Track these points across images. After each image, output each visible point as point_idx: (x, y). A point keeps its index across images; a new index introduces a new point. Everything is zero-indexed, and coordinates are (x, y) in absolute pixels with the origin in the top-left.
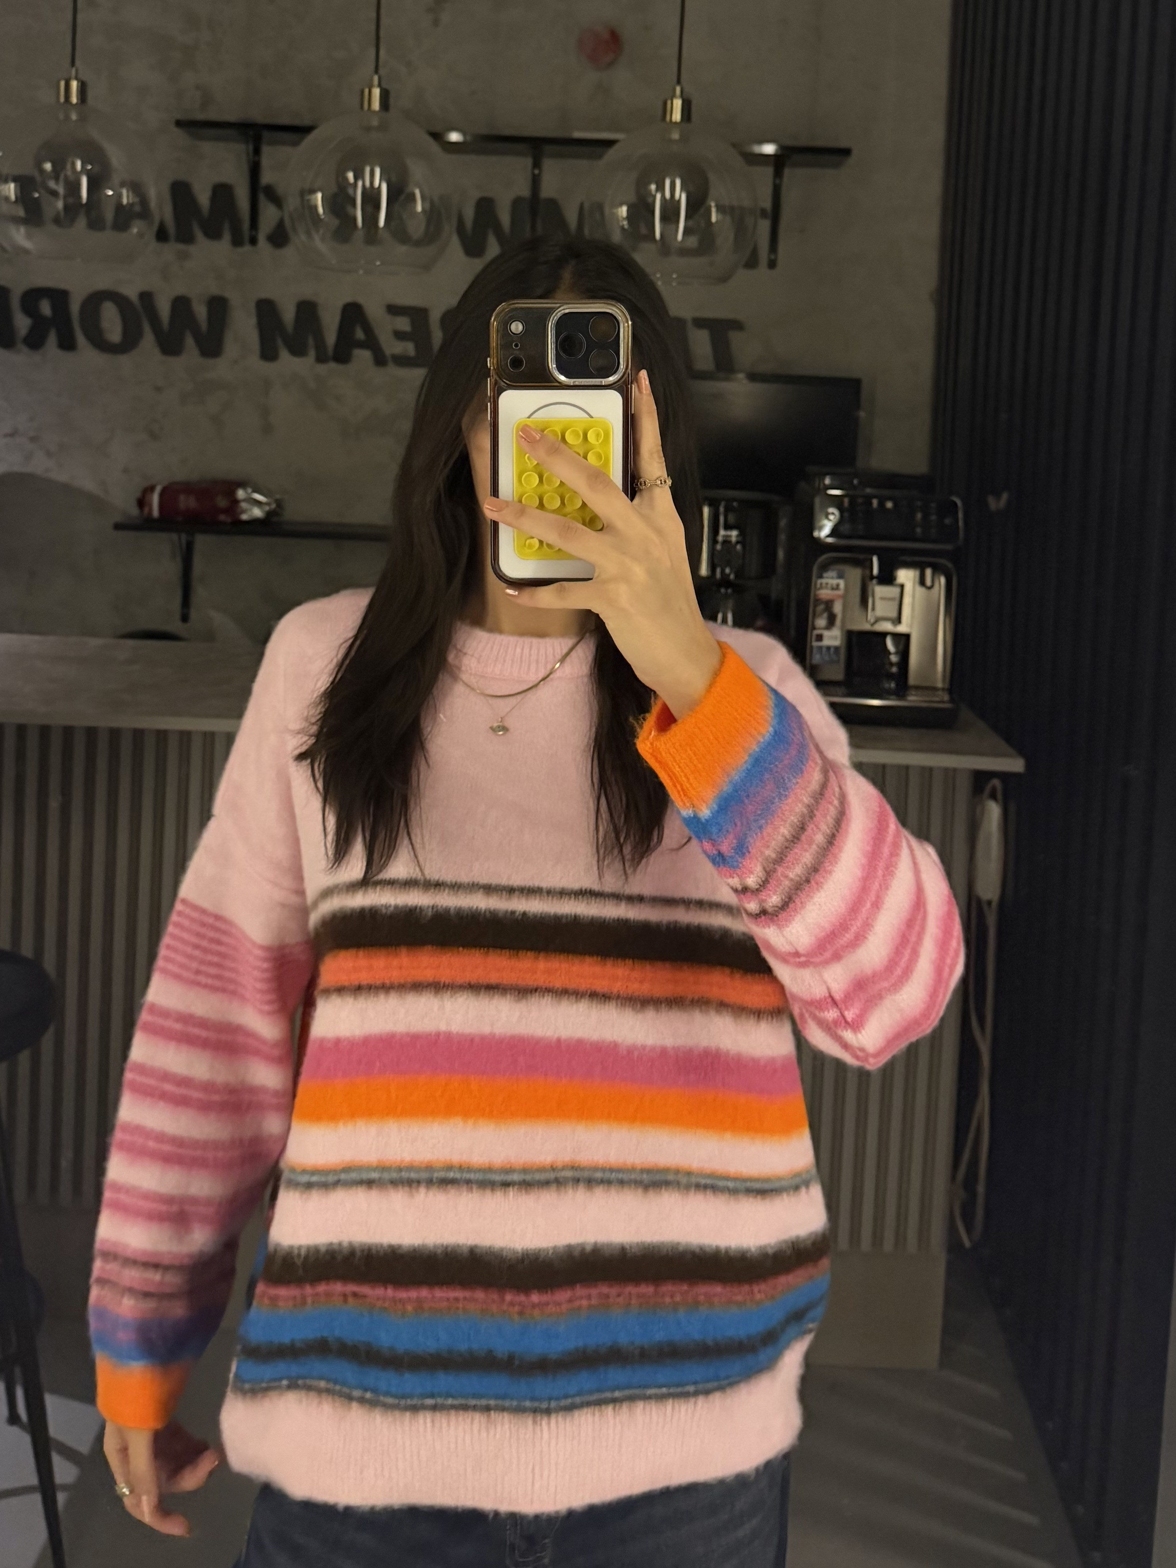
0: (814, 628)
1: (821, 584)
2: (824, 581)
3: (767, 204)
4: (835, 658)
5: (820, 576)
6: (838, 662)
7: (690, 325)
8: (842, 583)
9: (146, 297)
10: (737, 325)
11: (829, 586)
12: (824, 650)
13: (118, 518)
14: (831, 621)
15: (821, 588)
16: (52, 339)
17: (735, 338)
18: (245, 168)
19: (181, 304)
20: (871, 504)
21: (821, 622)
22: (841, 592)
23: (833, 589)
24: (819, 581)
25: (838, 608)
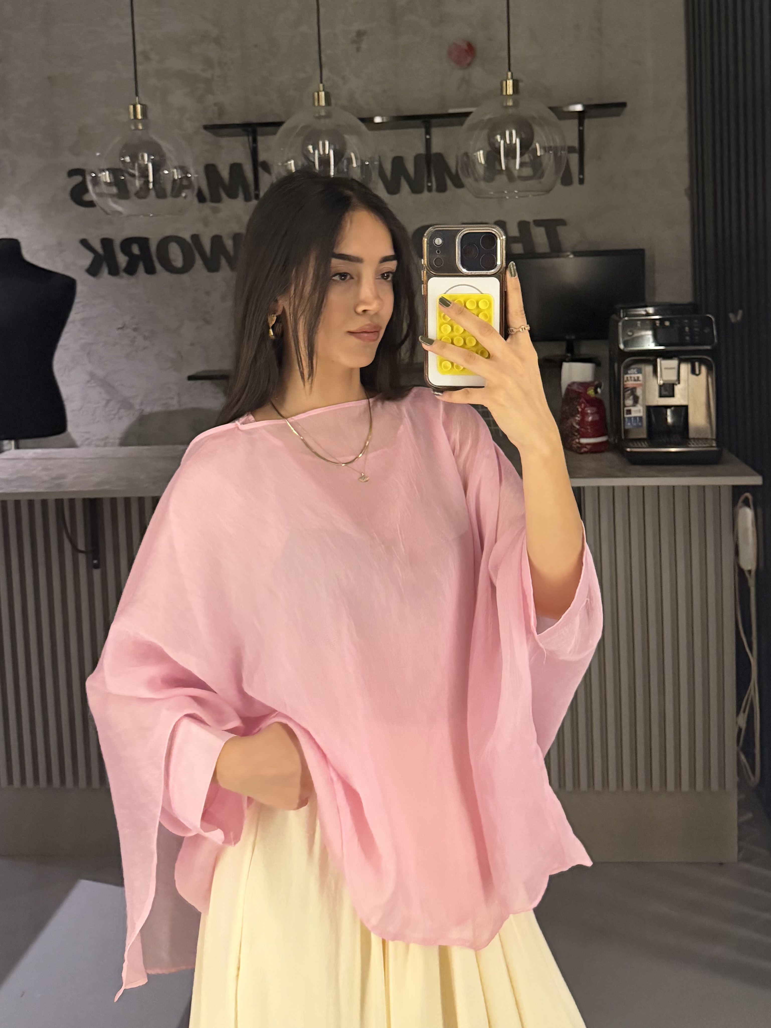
0: (624, 407)
2: (628, 376)
3: (576, 144)
4: (640, 424)
5: (626, 373)
6: (642, 426)
7: (532, 224)
8: (640, 376)
9: (195, 238)
10: (562, 222)
11: (632, 379)
12: (632, 418)
13: (190, 373)
14: (636, 401)
15: (627, 380)
16: (141, 268)
17: (562, 230)
18: (249, 151)
19: (217, 240)
20: (655, 324)
21: (629, 402)
22: (640, 382)
23: (635, 380)
24: (625, 376)
25: (639, 392)
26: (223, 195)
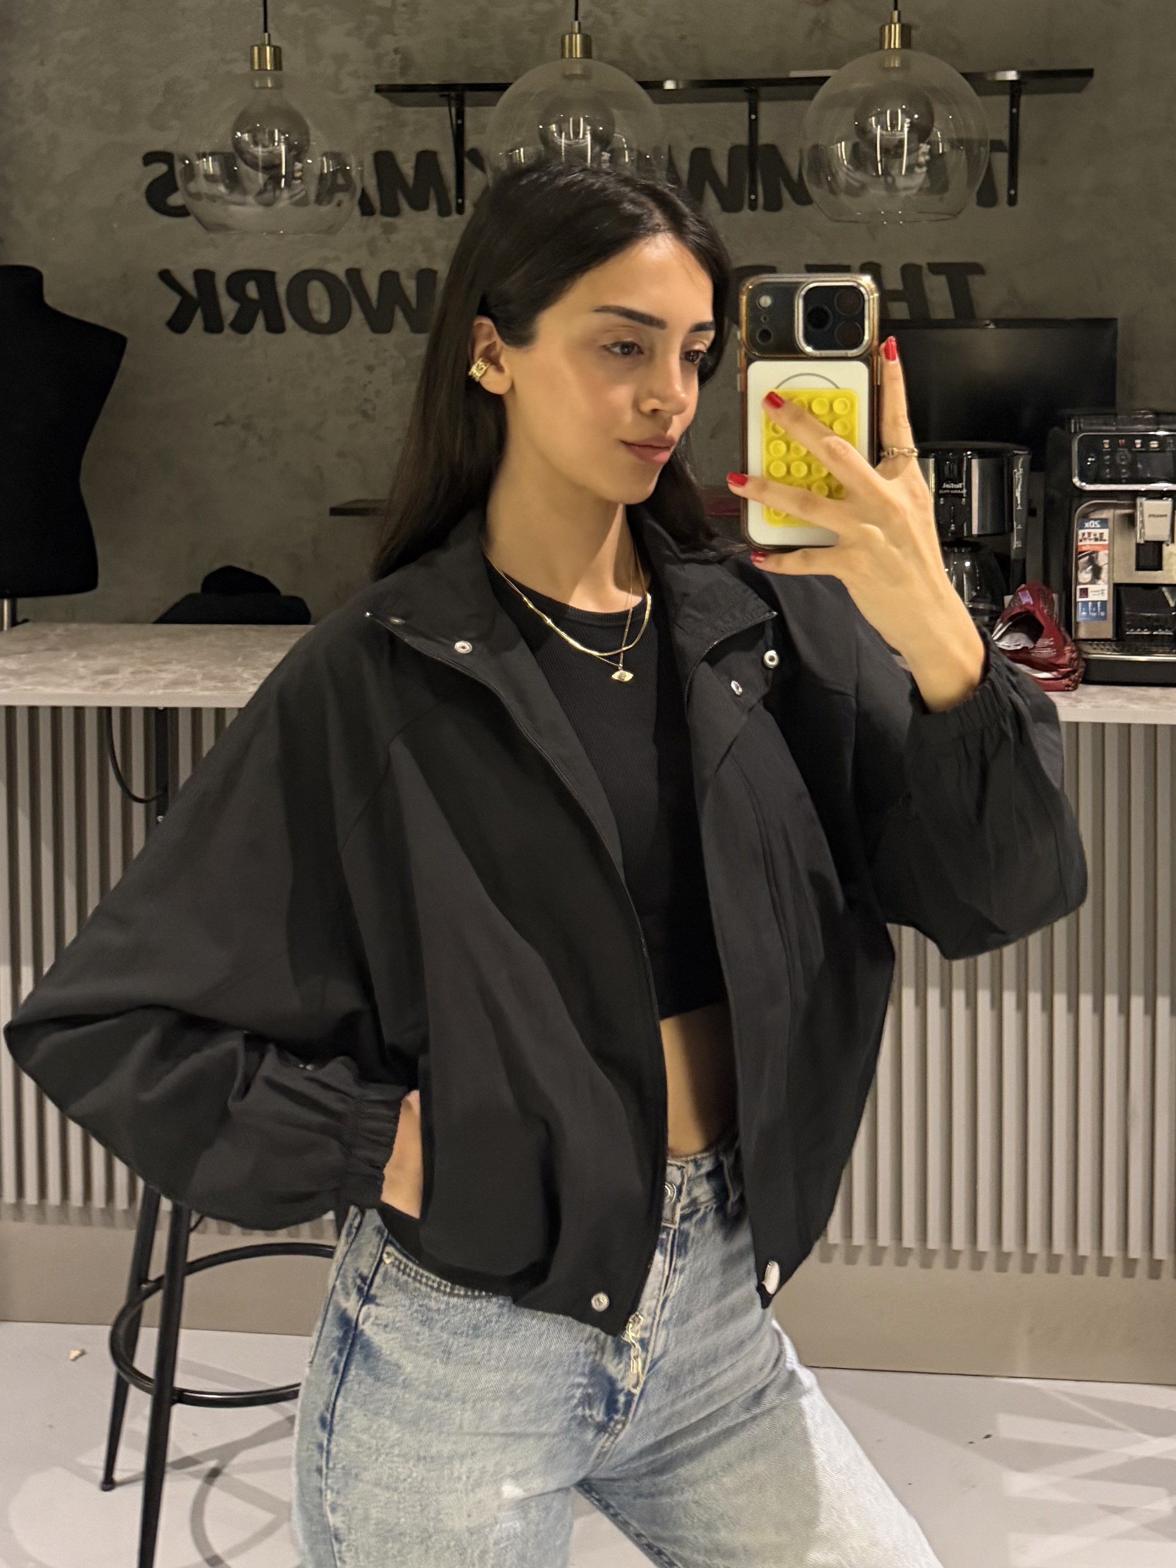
0: (1078, 583)
1: (1084, 534)
2: (1086, 531)
3: (1004, 136)
4: (1103, 613)
5: (1082, 527)
6: (1105, 618)
7: (925, 271)
8: (1106, 532)
9: (354, 274)
10: (977, 269)
11: (1092, 536)
12: (1090, 604)
13: (334, 504)
14: (1097, 573)
15: (1085, 539)
16: (260, 323)
17: (976, 283)
18: (449, 133)
19: (389, 279)
20: (1135, 444)
21: (1085, 576)
22: (1106, 542)
23: (1096, 540)
24: (1081, 532)
25: (1103, 559)
26: (404, 204)
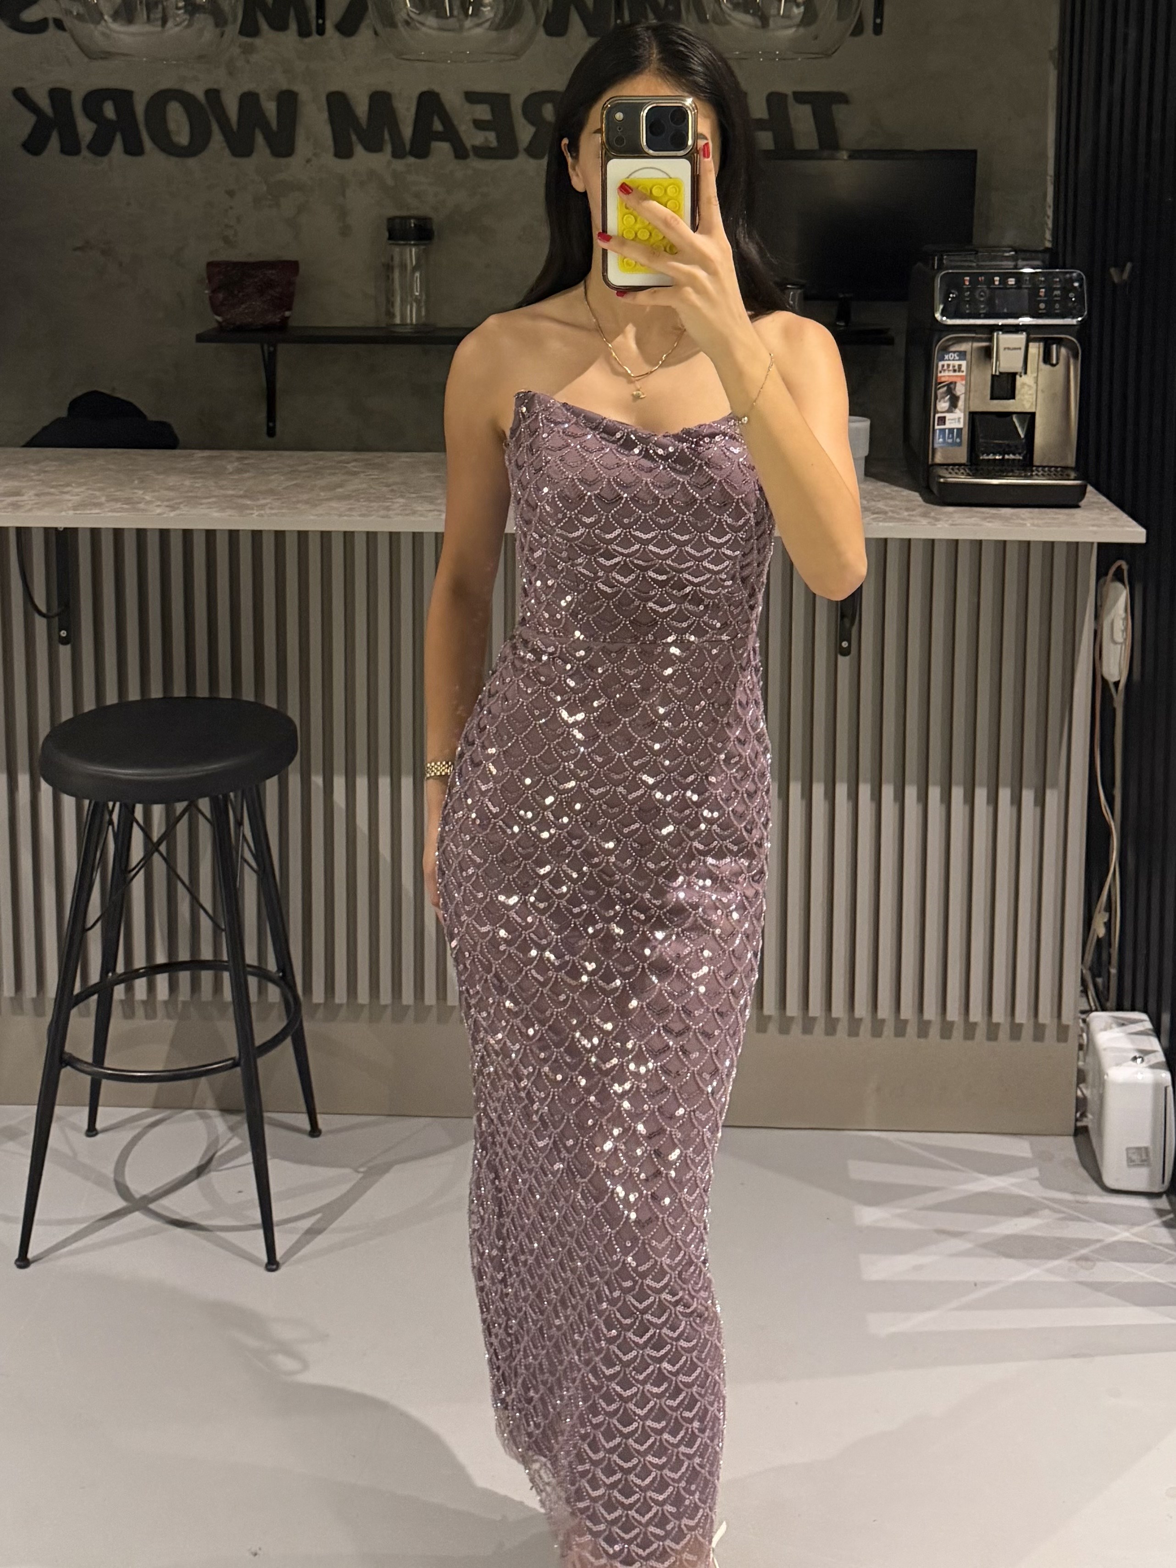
0: (936, 412)
1: (943, 366)
2: (946, 363)
4: (958, 440)
5: (942, 359)
6: (960, 444)
7: (791, 100)
8: (964, 363)
9: (213, 95)
10: (842, 98)
11: (951, 368)
12: (947, 431)
13: (200, 331)
14: (954, 402)
15: (943, 369)
16: (118, 145)
17: (840, 112)
19: (249, 100)
20: (994, 281)
21: (943, 405)
22: (964, 374)
23: (955, 371)
24: (941, 364)
25: (960, 390)
26: (264, 26)
